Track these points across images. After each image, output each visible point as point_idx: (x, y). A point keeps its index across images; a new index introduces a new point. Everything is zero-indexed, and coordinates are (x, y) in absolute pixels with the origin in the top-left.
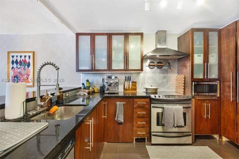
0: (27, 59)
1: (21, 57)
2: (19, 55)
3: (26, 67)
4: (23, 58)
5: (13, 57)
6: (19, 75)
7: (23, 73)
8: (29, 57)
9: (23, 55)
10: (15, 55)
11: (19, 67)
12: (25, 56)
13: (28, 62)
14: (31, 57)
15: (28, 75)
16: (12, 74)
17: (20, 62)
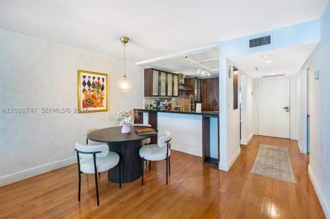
0: (101, 81)
1: (94, 78)
2: (92, 76)
3: (100, 90)
4: (96, 80)
5: (84, 77)
6: (92, 99)
7: (97, 97)
8: (103, 79)
9: (97, 76)
10: (87, 75)
11: (92, 89)
12: (99, 79)
13: (101, 84)
14: (105, 80)
15: (102, 99)
16: (83, 97)
17: (93, 84)
